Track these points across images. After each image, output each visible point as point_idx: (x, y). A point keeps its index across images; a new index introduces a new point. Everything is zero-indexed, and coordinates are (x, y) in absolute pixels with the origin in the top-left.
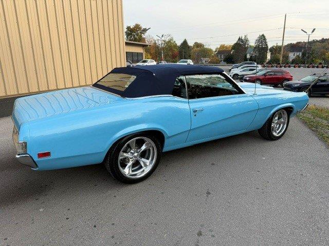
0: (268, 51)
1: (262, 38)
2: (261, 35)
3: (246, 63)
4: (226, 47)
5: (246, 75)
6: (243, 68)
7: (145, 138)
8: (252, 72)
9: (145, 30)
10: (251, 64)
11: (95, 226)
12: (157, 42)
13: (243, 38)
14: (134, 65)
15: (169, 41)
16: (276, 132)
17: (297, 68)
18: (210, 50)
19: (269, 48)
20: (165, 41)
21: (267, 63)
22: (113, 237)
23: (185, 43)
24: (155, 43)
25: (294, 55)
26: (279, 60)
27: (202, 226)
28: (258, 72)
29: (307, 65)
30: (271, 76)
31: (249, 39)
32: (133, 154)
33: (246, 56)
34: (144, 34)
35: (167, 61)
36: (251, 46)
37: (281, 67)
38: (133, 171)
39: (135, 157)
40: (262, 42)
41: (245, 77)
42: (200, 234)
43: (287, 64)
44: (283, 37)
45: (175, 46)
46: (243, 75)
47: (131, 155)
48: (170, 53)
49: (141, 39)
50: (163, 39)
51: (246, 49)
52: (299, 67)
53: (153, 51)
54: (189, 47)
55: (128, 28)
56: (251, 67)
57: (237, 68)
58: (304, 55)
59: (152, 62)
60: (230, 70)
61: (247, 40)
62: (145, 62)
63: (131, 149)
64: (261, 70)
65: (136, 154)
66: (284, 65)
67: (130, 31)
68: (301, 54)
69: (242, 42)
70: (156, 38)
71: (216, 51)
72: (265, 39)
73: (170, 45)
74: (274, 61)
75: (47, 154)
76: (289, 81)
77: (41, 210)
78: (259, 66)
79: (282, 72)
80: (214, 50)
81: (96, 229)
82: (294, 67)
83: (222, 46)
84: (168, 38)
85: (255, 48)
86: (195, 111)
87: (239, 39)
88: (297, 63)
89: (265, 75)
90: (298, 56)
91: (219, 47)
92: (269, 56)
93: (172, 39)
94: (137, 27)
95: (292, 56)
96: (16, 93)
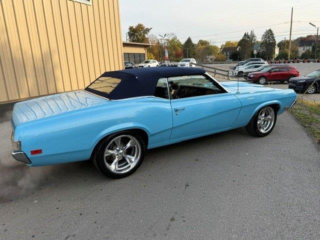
0: (276, 47)
1: (270, 34)
2: (268, 30)
3: (252, 60)
4: (232, 43)
5: (251, 72)
6: (249, 64)
7: (129, 136)
8: (257, 69)
9: (148, 30)
10: (257, 60)
11: (81, 214)
12: (160, 41)
13: (249, 34)
14: (137, 66)
15: (173, 40)
16: (263, 129)
17: (306, 63)
18: (216, 48)
19: (277, 43)
20: (168, 40)
21: (275, 59)
22: (95, 223)
23: (189, 41)
24: (158, 43)
25: (304, 50)
26: (287, 55)
27: (176, 213)
28: (263, 69)
29: (317, 60)
30: (276, 73)
31: (256, 35)
32: (118, 151)
33: (253, 52)
34: (146, 33)
35: (171, 61)
36: (257, 42)
37: (289, 62)
38: (119, 167)
39: (121, 154)
40: (269, 38)
41: (250, 74)
42: (173, 219)
43: (295, 59)
44: (291, 32)
45: (179, 44)
46: (248, 73)
47: (117, 152)
48: (174, 52)
49: (144, 40)
50: (166, 38)
51: (253, 45)
52: (309, 62)
53: (156, 51)
54: (193, 45)
55: (131, 28)
56: (256, 63)
57: (243, 65)
58: (314, 48)
59: (154, 62)
60: (235, 68)
61: (253, 36)
62: (147, 62)
63: (117, 147)
64: (266, 67)
65: (121, 151)
66: (292, 60)
67: (133, 31)
68: (311, 48)
69: (249, 37)
70: (159, 38)
71: (221, 49)
72: (272, 34)
73: (173, 44)
74: (283, 56)
75: (39, 151)
76: (295, 76)
77: (35, 202)
78: (266, 62)
79: (288, 68)
80: (220, 47)
81: (81, 216)
82: (304, 62)
83: (228, 43)
84: (171, 37)
85: (262, 43)
86: (176, 111)
87: (245, 35)
88: (306, 58)
89: (270, 72)
90: (308, 50)
91: (224, 44)
92: (277, 52)
93: (175, 38)
94: (140, 27)
95: (301, 50)
96: (18, 98)
